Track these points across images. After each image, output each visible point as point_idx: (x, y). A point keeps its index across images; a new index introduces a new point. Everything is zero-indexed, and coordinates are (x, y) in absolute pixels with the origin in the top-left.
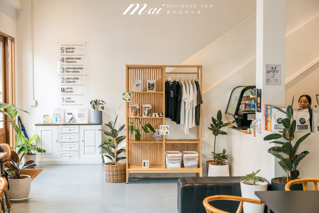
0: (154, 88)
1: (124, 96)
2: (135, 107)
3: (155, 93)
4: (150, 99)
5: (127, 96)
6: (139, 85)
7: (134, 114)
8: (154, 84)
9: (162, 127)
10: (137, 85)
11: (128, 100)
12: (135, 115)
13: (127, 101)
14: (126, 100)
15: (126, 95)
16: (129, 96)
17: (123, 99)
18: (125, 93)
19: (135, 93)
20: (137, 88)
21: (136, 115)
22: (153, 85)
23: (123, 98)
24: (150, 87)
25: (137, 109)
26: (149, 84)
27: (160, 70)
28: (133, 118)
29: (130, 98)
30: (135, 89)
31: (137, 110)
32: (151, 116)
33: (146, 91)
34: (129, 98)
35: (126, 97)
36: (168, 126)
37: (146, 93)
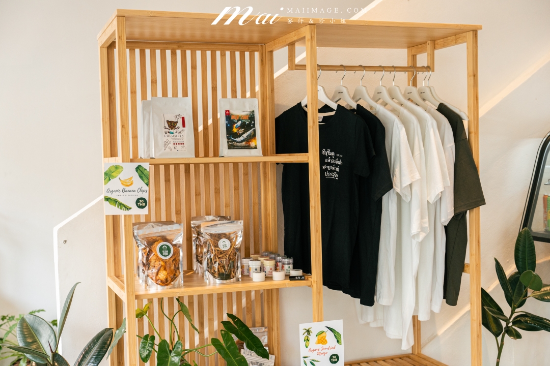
0: (254, 136)
1: (115, 184)
2: (164, 239)
3: (256, 164)
4: (217, 191)
5: (127, 183)
6: (180, 124)
7: (163, 275)
8: (252, 118)
9: (308, 331)
10: (172, 125)
11: (132, 204)
12: (165, 283)
13: (128, 209)
14: (122, 205)
15: (123, 175)
16: (138, 183)
17: (107, 199)
18: (117, 167)
19: (167, 166)
20: (170, 139)
21: (174, 277)
22: (248, 124)
23: (109, 195)
24: (237, 135)
25: (174, 245)
26: (228, 116)
27: (257, 55)
28: (161, 301)
29: (146, 196)
30: (161, 144)
31: (176, 253)
32: (246, 277)
33: (216, 154)
34: (141, 195)
35: (121, 187)
36: (338, 325)
37: (216, 165)
